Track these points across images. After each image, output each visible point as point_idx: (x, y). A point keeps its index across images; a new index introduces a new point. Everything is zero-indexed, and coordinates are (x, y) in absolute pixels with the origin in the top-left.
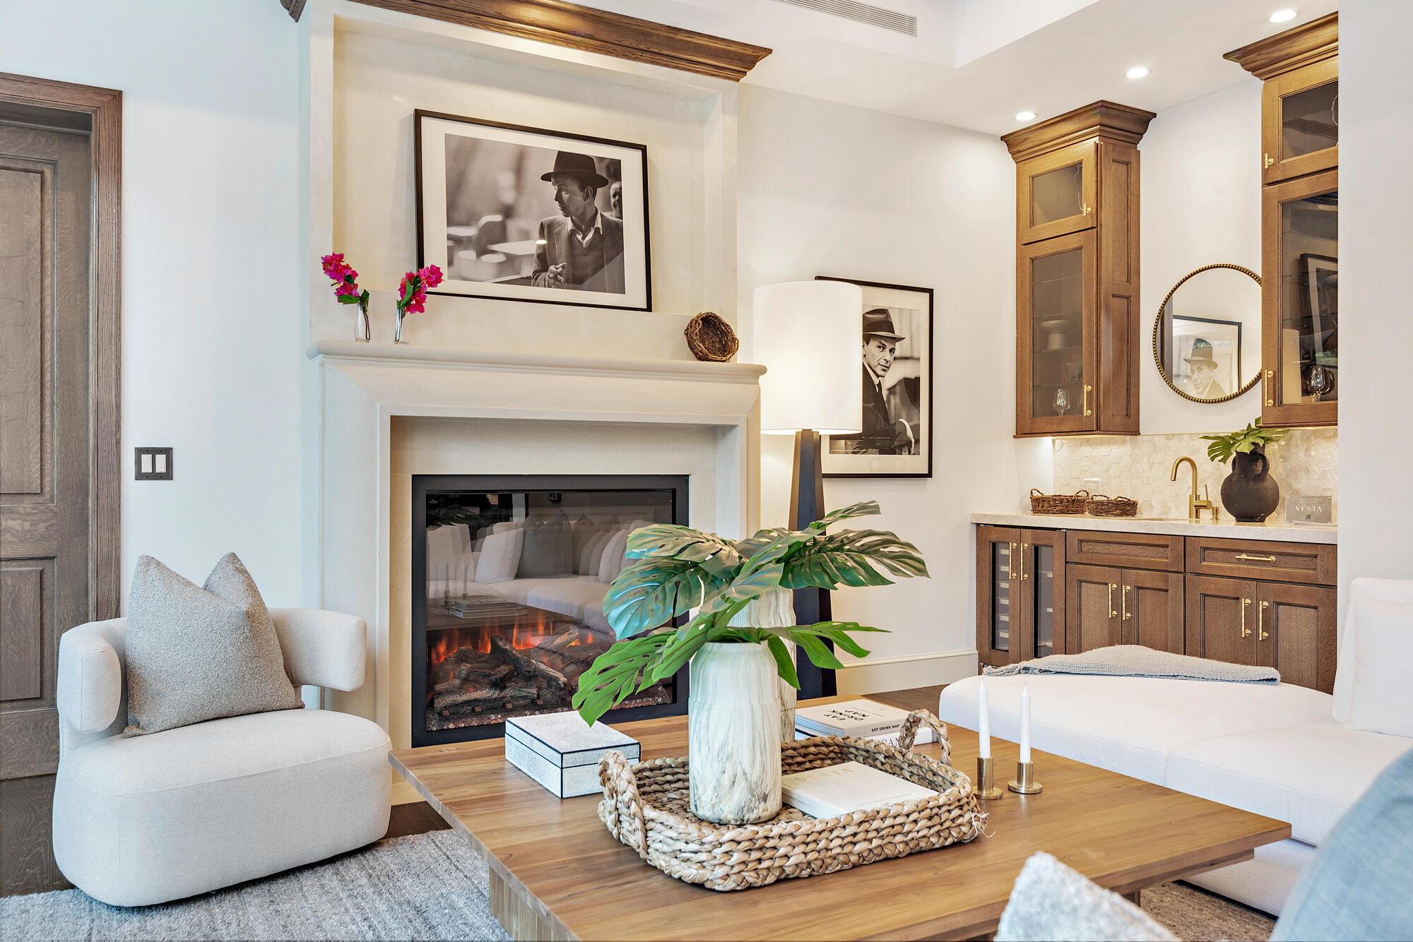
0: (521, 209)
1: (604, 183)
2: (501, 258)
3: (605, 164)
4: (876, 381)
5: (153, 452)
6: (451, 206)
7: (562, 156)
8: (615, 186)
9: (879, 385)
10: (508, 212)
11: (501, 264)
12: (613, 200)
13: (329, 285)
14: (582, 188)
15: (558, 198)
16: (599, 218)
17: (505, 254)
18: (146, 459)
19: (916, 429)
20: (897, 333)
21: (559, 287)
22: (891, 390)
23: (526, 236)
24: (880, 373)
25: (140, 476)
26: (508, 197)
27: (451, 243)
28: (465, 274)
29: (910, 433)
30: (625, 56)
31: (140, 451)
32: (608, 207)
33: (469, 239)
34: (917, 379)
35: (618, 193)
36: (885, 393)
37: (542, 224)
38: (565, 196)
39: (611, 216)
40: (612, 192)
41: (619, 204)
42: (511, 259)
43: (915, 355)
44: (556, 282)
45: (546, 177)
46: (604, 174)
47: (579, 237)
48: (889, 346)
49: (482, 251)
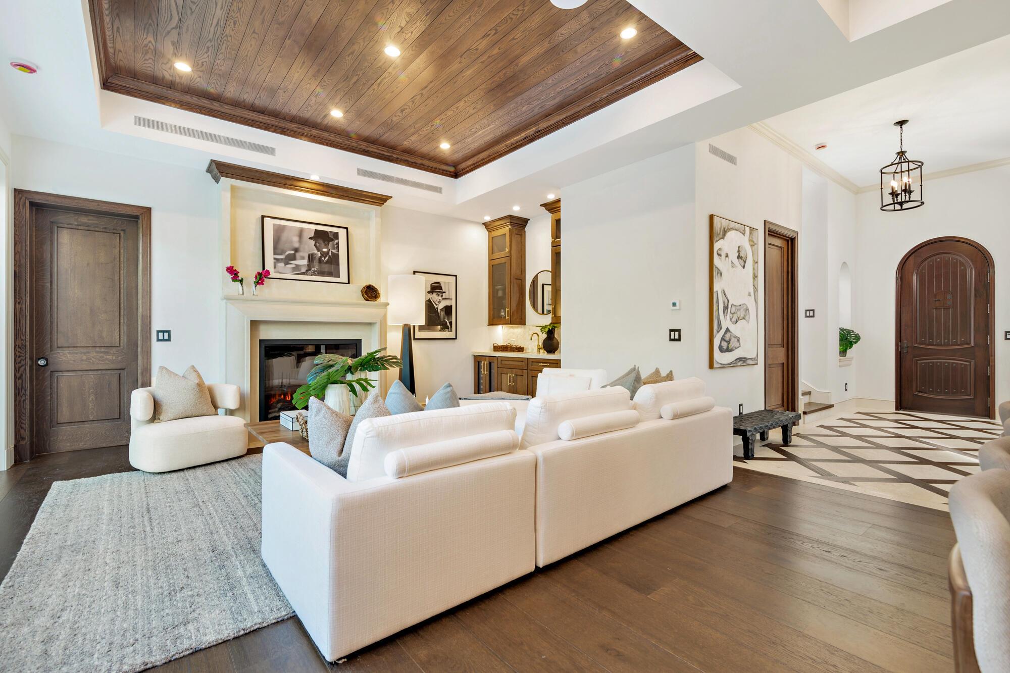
0: (301, 249)
1: (332, 240)
2: (294, 266)
3: (332, 234)
4: (436, 307)
5: (163, 332)
6: (275, 248)
7: (316, 231)
8: (336, 241)
9: (437, 308)
10: (296, 250)
11: (293, 268)
12: (335, 246)
13: (229, 277)
14: (324, 242)
15: (315, 245)
16: (330, 252)
17: (296, 265)
18: (161, 334)
19: (451, 323)
20: (444, 290)
21: (315, 275)
22: (441, 310)
23: (303, 258)
24: (437, 304)
25: (158, 340)
26: (296, 245)
27: (275, 261)
28: (280, 271)
29: (448, 324)
30: (339, 198)
31: (158, 332)
32: (333, 248)
33: (282, 259)
34: (451, 306)
35: (338, 244)
36: (439, 311)
37: (309, 254)
38: (318, 244)
39: (335, 251)
40: (335, 243)
41: (338, 247)
42: (297, 266)
43: (450, 298)
44: (314, 274)
45: (310, 238)
46: (332, 237)
47: (323, 259)
48: (441, 295)
49: (287, 264)
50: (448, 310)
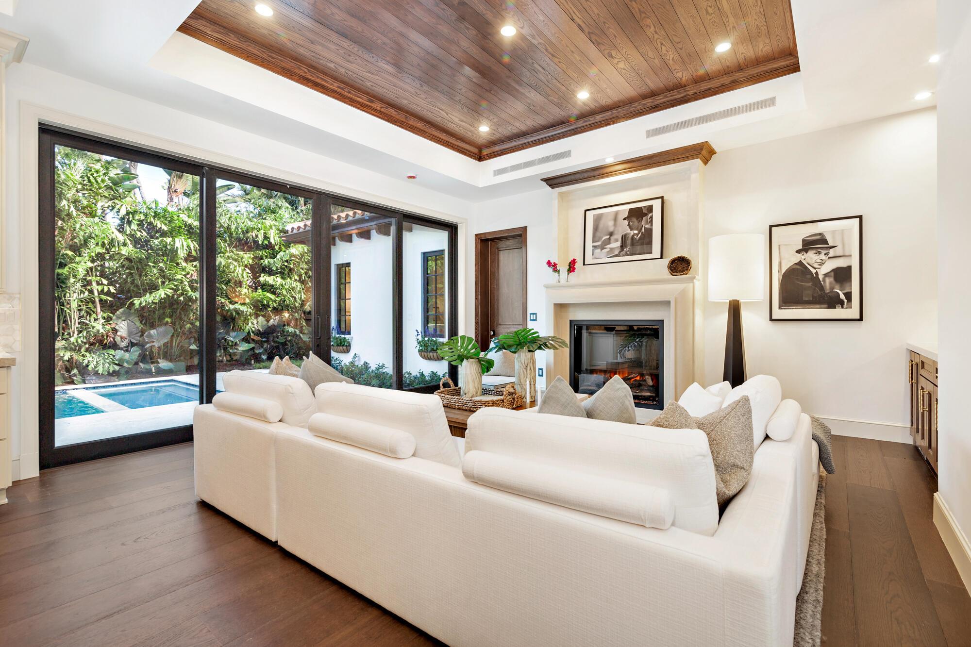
0: (616, 232)
1: (646, 215)
2: (608, 250)
3: (646, 208)
4: (814, 271)
5: (533, 314)
6: (594, 236)
7: (631, 210)
8: (650, 215)
9: (817, 273)
10: (611, 234)
11: (608, 251)
12: (649, 220)
13: (551, 269)
14: (637, 220)
15: (629, 225)
16: (643, 228)
17: (609, 248)
18: (532, 315)
20: (831, 244)
21: (627, 256)
22: (826, 275)
23: (617, 240)
24: (816, 266)
25: (531, 320)
26: (611, 229)
27: (593, 248)
28: (597, 257)
29: (842, 297)
30: (646, 168)
31: (531, 314)
32: (647, 223)
33: (599, 245)
34: (849, 268)
35: (652, 217)
36: (821, 277)
37: (622, 236)
38: (631, 223)
39: (648, 226)
40: (649, 217)
41: (651, 221)
42: (612, 249)
43: (847, 254)
44: (627, 255)
45: (624, 219)
46: (646, 212)
47: (635, 237)
48: (824, 252)
49: (603, 249)
50: (842, 275)
